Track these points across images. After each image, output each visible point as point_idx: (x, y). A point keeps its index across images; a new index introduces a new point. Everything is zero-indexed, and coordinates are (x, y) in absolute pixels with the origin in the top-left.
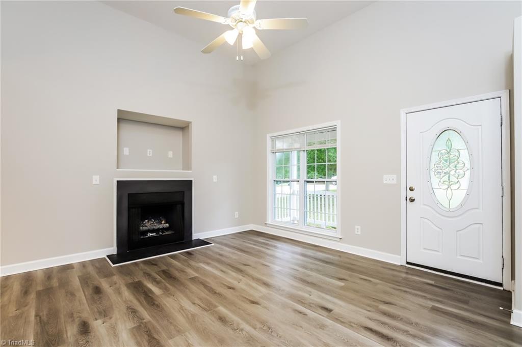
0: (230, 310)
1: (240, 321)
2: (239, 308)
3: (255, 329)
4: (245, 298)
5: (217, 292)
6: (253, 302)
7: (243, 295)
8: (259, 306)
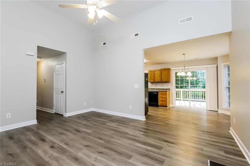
0: (98, 142)
1: (94, 139)
2: (94, 143)
3: (88, 137)
4: (91, 148)
5: (108, 149)
6: (88, 146)
7: (93, 149)
8: (85, 145)
